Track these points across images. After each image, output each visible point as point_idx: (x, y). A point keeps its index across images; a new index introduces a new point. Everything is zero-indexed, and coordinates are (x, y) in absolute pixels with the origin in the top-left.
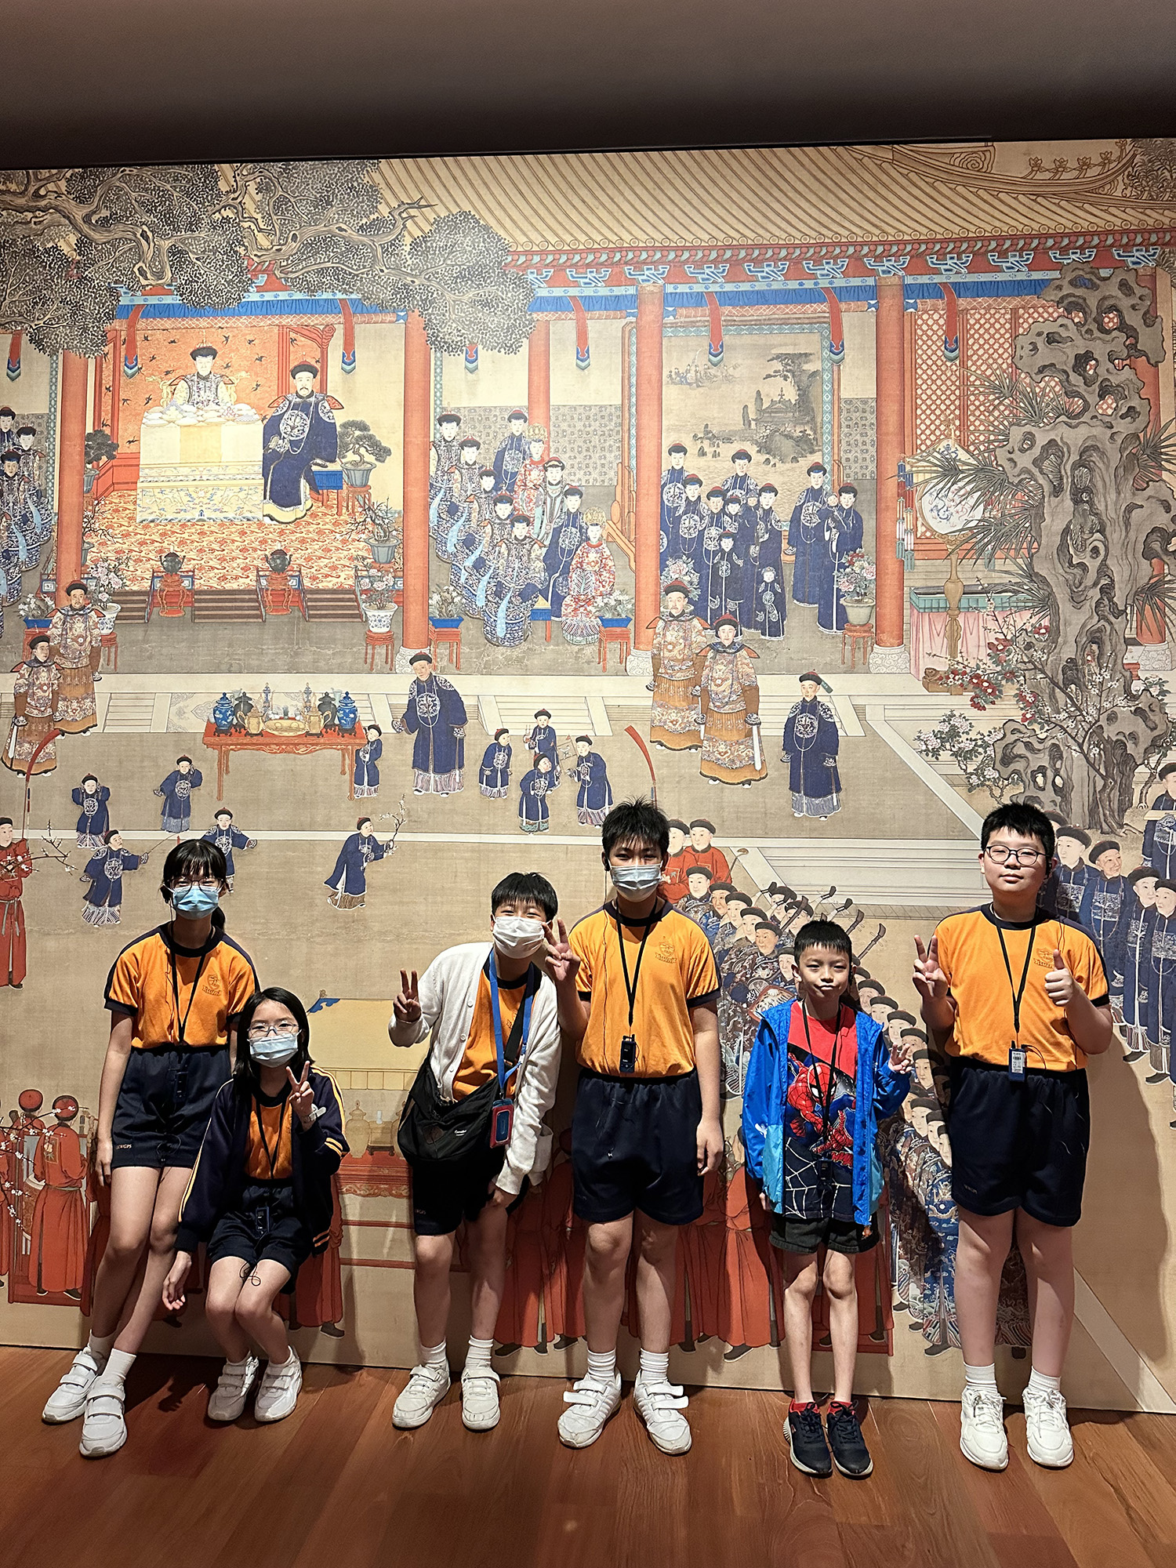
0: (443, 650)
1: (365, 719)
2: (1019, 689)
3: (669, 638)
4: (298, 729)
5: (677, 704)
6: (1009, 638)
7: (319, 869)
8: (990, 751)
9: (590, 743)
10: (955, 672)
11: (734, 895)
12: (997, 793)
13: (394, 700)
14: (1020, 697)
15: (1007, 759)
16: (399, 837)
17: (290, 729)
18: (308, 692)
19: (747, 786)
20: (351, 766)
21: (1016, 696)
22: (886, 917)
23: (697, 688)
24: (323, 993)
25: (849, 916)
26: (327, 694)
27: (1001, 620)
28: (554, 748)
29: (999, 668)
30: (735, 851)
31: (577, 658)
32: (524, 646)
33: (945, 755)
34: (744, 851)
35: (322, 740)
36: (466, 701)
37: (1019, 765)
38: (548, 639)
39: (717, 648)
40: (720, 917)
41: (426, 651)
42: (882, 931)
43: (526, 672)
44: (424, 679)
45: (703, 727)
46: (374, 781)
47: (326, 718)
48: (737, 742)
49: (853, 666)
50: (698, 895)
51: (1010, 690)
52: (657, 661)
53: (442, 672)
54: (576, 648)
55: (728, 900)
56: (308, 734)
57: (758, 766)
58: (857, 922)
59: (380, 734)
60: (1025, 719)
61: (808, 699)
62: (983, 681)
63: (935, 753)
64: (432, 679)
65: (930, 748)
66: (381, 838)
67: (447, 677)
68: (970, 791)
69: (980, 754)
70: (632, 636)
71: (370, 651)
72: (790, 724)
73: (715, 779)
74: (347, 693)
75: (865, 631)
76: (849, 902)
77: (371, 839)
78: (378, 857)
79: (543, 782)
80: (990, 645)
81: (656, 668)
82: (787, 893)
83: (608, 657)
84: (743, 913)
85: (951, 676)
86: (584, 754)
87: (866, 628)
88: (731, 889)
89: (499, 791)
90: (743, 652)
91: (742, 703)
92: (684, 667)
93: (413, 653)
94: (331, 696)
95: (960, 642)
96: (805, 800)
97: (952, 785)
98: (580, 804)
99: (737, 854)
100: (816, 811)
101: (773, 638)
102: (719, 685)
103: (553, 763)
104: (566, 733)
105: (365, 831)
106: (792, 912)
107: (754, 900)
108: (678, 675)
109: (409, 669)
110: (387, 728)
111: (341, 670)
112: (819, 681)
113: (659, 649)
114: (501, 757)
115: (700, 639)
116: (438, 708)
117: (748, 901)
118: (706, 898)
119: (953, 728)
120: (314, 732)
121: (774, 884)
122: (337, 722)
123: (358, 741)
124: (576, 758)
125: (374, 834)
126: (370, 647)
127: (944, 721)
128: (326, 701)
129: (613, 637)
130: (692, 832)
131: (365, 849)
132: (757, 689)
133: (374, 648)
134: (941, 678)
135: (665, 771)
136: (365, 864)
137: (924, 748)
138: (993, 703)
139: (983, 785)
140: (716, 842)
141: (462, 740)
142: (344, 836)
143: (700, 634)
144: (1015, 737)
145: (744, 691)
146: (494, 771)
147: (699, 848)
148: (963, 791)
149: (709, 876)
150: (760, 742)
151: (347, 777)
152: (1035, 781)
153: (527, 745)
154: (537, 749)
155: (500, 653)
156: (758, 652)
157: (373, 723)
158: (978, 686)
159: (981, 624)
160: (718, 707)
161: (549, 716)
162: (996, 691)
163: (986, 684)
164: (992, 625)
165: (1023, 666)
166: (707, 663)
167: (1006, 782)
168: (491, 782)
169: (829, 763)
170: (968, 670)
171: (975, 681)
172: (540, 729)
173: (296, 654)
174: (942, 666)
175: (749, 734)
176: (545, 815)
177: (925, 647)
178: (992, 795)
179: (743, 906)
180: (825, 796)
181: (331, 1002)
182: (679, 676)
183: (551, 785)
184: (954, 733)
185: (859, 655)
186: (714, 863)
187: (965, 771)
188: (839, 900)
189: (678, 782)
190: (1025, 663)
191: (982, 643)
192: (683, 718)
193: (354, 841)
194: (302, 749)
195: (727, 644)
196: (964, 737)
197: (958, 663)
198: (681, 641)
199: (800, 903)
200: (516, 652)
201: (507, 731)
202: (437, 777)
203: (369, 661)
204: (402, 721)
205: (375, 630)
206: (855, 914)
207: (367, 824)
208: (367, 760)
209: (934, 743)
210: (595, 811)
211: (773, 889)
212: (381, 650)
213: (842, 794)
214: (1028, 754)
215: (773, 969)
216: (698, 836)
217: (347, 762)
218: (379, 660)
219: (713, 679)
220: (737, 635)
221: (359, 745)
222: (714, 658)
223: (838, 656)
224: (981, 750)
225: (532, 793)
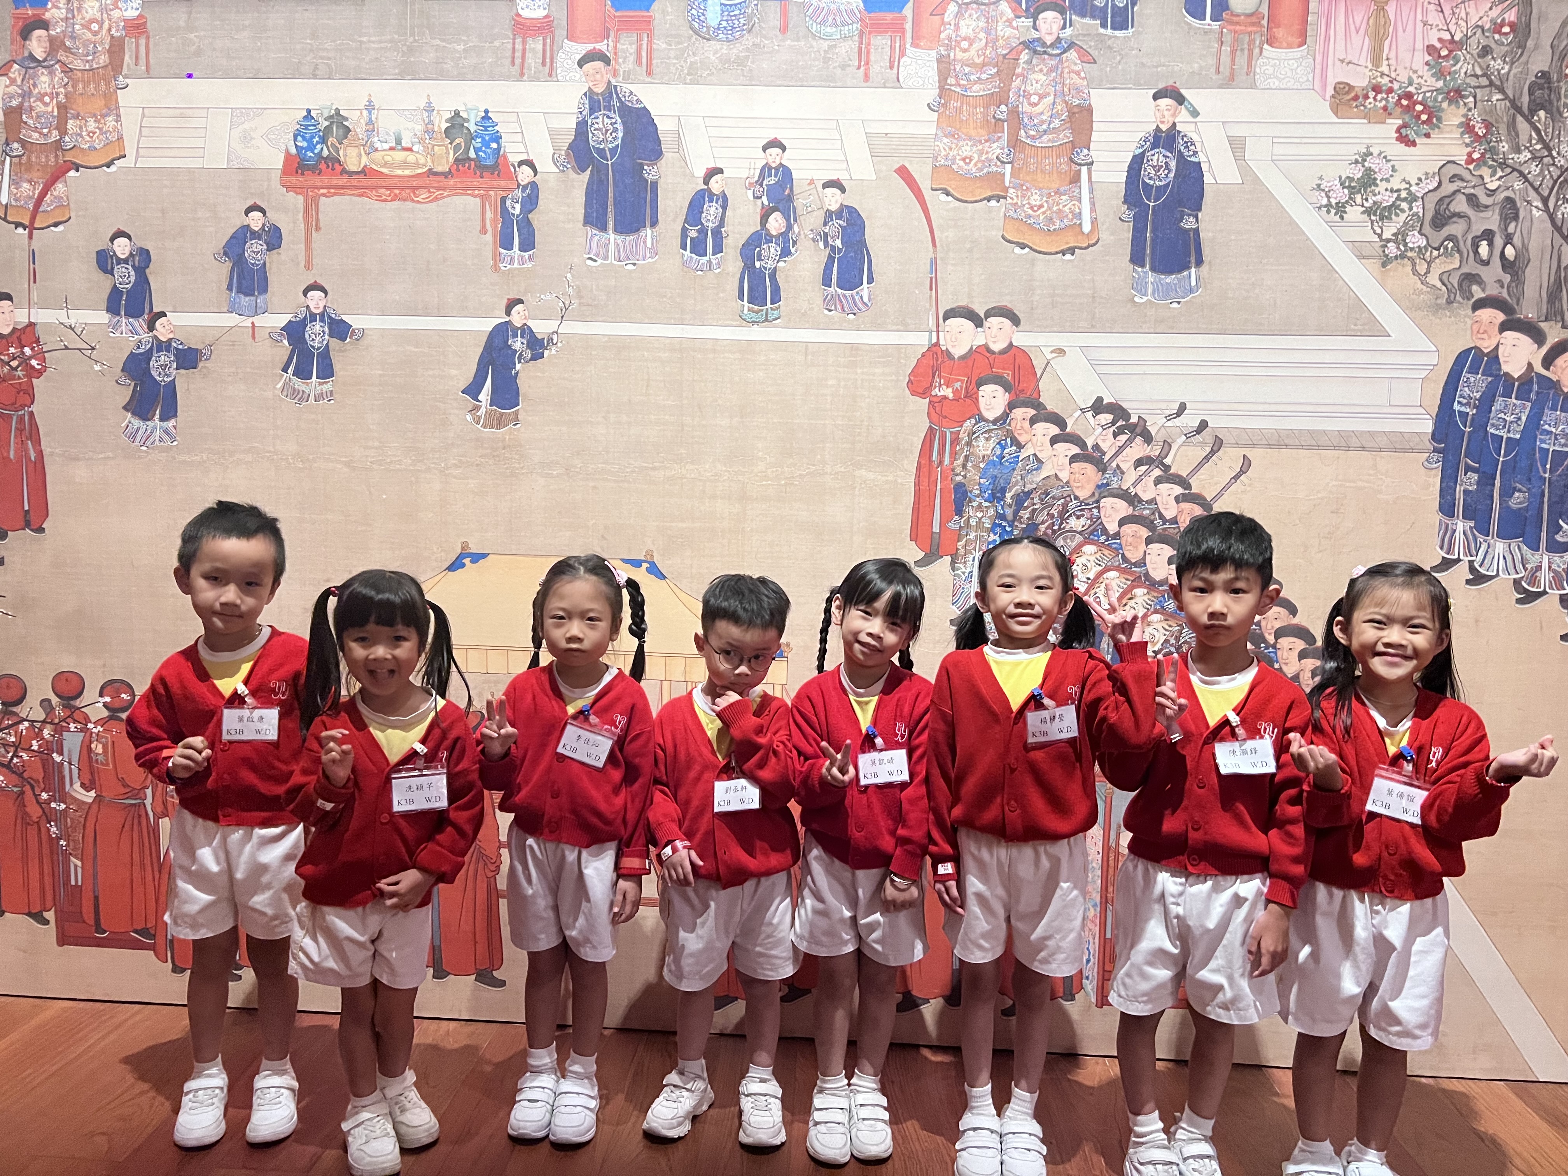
0: (627, 44)
1: (513, 152)
2: (1466, 116)
3: (964, 31)
4: (417, 165)
5: (973, 132)
6: (1457, 38)
7: (454, 372)
8: (1417, 207)
9: (843, 190)
10: (1377, 89)
11: (1043, 415)
12: (1422, 268)
13: (555, 123)
14: (1468, 128)
15: (1440, 220)
16: (567, 327)
17: (405, 164)
18: (429, 109)
19: (1068, 257)
20: (494, 221)
21: (1461, 125)
22: (1254, 446)
23: (1003, 108)
24: (465, 546)
25: (1203, 444)
26: (457, 114)
27: (1447, 11)
28: (790, 199)
29: (1440, 84)
30: (1047, 351)
31: (826, 60)
32: (749, 40)
33: (1354, 213)
34: (1060, 351)
35: (451, 182)
36: (663, 125)
37: (1456, 228)
38: (784, 29)
39: (1034, 47)
40: (1020, 446)
41: (602, 46)
42: (1247, 463)
43: (751, 80)
44: (599, 89)
45: (1008, 167)
46: (528, 244)
47: (457, 148)
48: (1058, 192)
49: (1232, 78)
50: (990, 415)
51: (1453, 116)
52: (945, 67)
53: (627, 78)
54: (825, 45)
55: (1033, 421)
56: (431, 173)
57: (1086, 228)
58: (1213, 452)
59: (536, 172)
60: (1470, 160)
61: (1164, 128)
62: (1416, 103)
63: (1340, 209)
64: (611, 91)
65: (1333, 201)
66: (540, 328)
67: (631, 87)
68: (1384, 265)
69: (1403, 211)
70: (908, 26)
71: (519, 46)
72: (1137, 164)
73: (1023, 246)
74: (486, 112)
75: (1253, 24)
76: (1203, 425)
77: (526, 330)
78: (537, 356)
79: (774, 250)
80: (1431, 49)
81: (943, 77)
82: (1118, 411)
83: (872, 58)
84: (1054, 440)
85: (1372, 94)
86: (834, 207)
87: (1254, 19)
88: (1038, 406)
89: (710, 262)
90: (1072, 55)
91: (1068, 132)
92: (984, 77)
93: (582, 49)
94: (464, 115)
95: (1387, 43)
96: (1151, 277)
97: (1361, 257)
98: (827, 282)
99: (1049, 356)
100: (1166, 293)
101: (1118, 33)
102: (1036, 105)
103: (788, 220)
104: (809, 175)
105: (518, 317)
106: (1123, 438)
107: (1070, 422)
108: (976, 87)
109: (578, 74)
110: (545, 165)
111: (476, 74)
112: (1180, 100)
113: (949, 48)
114: (713, 209)
115: (1009, 32)
116: (620, 135)
117: (1060, 422)
118: (1003, 419)
119: (1369, 171)
120: (439, 169)
121: (1100, 400)
122: (472, 154)
123: (503, 183)
124: (821, 214)
125: (533, 324)
126: (519, 40)
127: (1357, 162)
128: (456, 123)
129: (878, 28)
130: (986, 324)
131: (518, 344)
132: (1090, 110)
133: (524, 43)
134: (1356, 98)
135: (951, 234)
136: (518, 366)
137: (1325, 201)
138: (1427, 136)
139: (1403, 256)
140: (1021, 339)
141: (655, 185)
142: (487, 325)
143: (1011, 26)
144: (1453, 187)
145: (1071, 114)
146: (703, 231)
147: (997, 347)
148: (1375, 264)
149: (1007, 388)
150: (1091, 191)
151: (489, 237)
152: (1476, 252)
153: (750, 193)
154: (765, 199)
155: (713, 50)
156: (1094, 53)
157: (524, 157)
158: (1409, 109)
159: (1419, 17)
160: (1033, 138)
161: (784, 149)
162: (1433, 117)
163: (1419, 108)
164: (1434, 18)
165: (1473, 82)
166: (1019, 70)
167: (1435, 253)
168: (698, 248)
169: (1189, 223)
170: (1396, 86)
171: (1405, 102)
172: (770, 168)
173: (411, 50)
174: (1360, 80)
175: (1076, 179)
176: (776, 298)
177: (1338, 49)
178: (1415, 272)
179: (1055, 430)
180: (1180, 271)
181: (477, 558)
182: (977, 90)
183: (786, 253)
184: (1368, 181)
185: (1241, 60)
186: (1016, 370)
187: (1380, 236)
188: (1190, 421)
189: (970, 250)
190: (1477, 76)
191: (1419, 45)
192: (981, 153)
193: (502, 332)
194: (423, 195)
195: (1049, 40)
196: (1382, 186)
197: (1382, 74)
198: (982, 35)
199: (1135, 426)
200: (737, 50)
201: (720, 171)
202: (620, 238)
203: (518, 61)
204: (567, 155)
205: (526, 13)
206: (1210, 440)
207: (519, 307)
208: (517, 212)
209: (1340, 195)
210: (848, 293)
211: (1098, 407)
212: (536, 45)
213: (1204, 268)
214: (1470, 212)
215: (1091, 519)
216: (995, 330)
217: (489, 215)
218: (533, 61)
219: (1028, 95)
220: (1064, 27)
221: (505, 189)
222: (1029, 62)
223: (1212, 61)
224: (1404, 205)
225: (758, 265)
